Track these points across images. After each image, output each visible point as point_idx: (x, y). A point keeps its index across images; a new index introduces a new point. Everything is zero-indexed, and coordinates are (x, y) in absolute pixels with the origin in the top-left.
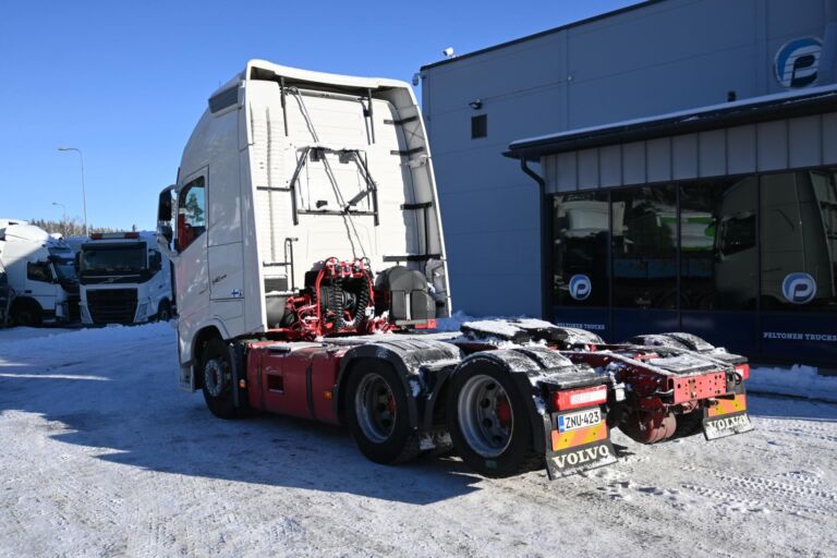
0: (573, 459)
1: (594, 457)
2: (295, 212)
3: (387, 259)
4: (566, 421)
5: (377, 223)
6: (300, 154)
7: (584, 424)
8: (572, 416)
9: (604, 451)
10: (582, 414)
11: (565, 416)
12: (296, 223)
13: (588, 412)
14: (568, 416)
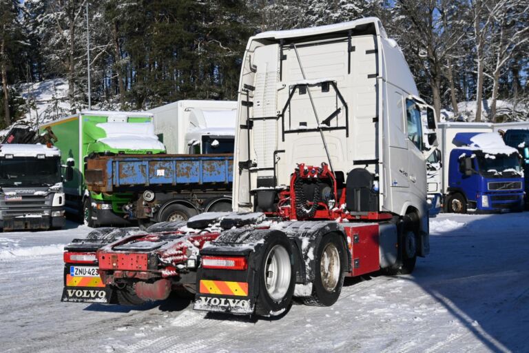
0: (79, 293)
1: (93, 296)
2: (284, 132)
3: (356, 163)
4: (75, 270)
5: (347, 135)
6: (291, 90)
7: (87, 275)
8: (80, 268)
9: (102, 294)
10: (87, 268)
11: (75, 267)
12: (283, 140)
13: (91, 268)
14: (77, 267)
